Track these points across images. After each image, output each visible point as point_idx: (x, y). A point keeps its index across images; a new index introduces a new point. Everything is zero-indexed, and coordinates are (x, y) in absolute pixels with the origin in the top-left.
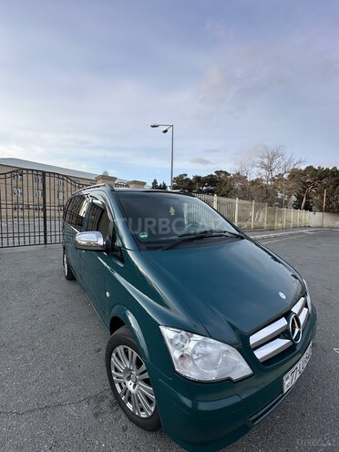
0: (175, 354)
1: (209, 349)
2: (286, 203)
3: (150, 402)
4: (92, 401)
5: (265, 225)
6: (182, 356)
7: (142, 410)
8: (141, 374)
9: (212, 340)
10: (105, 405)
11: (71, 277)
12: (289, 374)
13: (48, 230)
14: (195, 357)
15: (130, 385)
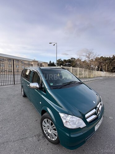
0: (64, 121)
1: (74, 119)
2: (94, 68)
3: (55, 135)
4: (36, 136)
5: (88, 76)
6: (66, 122)
7: (53, 138)
8: (53, 127)
9: (74, 117)
10: (41, 137)
11: (25, 96)
12: (96, 126)
13: (15, 79)
14: (70, 122)
15: (49, 131)
